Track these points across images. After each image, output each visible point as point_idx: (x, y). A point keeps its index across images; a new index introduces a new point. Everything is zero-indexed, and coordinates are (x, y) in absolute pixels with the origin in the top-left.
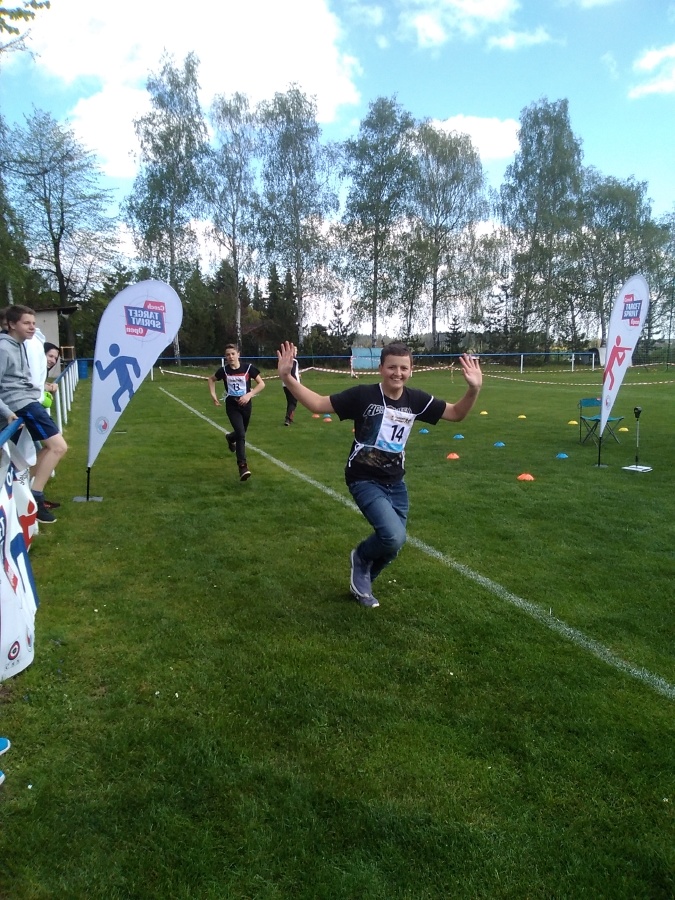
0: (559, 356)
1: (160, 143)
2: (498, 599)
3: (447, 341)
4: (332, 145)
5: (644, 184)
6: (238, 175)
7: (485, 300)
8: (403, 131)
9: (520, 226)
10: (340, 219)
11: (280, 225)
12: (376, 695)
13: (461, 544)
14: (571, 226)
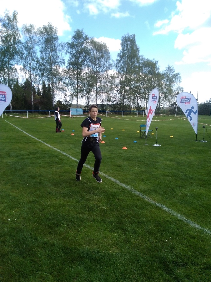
0: (133, 112)
1: (4, 39)
2: (117, 185)
3: (100, 107)
4: (63, 43)
5: (157, 61)
6: (31, 51)
7: (112, 94)
8: (85, 41)
9: (122, 72)
10: (65, 67)
11: (46, 68)
12: (81, 215)
13: (106, 169)
14: (137, 73)
